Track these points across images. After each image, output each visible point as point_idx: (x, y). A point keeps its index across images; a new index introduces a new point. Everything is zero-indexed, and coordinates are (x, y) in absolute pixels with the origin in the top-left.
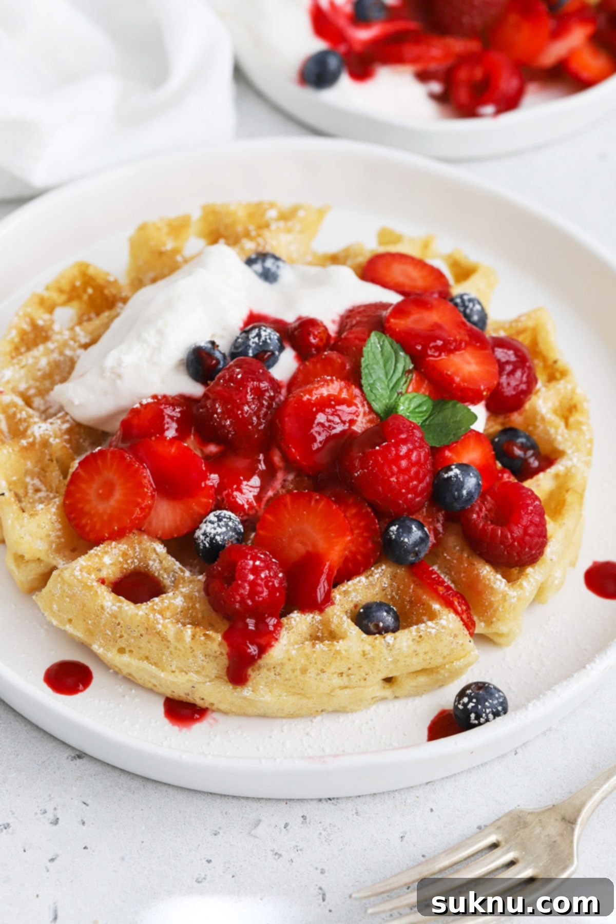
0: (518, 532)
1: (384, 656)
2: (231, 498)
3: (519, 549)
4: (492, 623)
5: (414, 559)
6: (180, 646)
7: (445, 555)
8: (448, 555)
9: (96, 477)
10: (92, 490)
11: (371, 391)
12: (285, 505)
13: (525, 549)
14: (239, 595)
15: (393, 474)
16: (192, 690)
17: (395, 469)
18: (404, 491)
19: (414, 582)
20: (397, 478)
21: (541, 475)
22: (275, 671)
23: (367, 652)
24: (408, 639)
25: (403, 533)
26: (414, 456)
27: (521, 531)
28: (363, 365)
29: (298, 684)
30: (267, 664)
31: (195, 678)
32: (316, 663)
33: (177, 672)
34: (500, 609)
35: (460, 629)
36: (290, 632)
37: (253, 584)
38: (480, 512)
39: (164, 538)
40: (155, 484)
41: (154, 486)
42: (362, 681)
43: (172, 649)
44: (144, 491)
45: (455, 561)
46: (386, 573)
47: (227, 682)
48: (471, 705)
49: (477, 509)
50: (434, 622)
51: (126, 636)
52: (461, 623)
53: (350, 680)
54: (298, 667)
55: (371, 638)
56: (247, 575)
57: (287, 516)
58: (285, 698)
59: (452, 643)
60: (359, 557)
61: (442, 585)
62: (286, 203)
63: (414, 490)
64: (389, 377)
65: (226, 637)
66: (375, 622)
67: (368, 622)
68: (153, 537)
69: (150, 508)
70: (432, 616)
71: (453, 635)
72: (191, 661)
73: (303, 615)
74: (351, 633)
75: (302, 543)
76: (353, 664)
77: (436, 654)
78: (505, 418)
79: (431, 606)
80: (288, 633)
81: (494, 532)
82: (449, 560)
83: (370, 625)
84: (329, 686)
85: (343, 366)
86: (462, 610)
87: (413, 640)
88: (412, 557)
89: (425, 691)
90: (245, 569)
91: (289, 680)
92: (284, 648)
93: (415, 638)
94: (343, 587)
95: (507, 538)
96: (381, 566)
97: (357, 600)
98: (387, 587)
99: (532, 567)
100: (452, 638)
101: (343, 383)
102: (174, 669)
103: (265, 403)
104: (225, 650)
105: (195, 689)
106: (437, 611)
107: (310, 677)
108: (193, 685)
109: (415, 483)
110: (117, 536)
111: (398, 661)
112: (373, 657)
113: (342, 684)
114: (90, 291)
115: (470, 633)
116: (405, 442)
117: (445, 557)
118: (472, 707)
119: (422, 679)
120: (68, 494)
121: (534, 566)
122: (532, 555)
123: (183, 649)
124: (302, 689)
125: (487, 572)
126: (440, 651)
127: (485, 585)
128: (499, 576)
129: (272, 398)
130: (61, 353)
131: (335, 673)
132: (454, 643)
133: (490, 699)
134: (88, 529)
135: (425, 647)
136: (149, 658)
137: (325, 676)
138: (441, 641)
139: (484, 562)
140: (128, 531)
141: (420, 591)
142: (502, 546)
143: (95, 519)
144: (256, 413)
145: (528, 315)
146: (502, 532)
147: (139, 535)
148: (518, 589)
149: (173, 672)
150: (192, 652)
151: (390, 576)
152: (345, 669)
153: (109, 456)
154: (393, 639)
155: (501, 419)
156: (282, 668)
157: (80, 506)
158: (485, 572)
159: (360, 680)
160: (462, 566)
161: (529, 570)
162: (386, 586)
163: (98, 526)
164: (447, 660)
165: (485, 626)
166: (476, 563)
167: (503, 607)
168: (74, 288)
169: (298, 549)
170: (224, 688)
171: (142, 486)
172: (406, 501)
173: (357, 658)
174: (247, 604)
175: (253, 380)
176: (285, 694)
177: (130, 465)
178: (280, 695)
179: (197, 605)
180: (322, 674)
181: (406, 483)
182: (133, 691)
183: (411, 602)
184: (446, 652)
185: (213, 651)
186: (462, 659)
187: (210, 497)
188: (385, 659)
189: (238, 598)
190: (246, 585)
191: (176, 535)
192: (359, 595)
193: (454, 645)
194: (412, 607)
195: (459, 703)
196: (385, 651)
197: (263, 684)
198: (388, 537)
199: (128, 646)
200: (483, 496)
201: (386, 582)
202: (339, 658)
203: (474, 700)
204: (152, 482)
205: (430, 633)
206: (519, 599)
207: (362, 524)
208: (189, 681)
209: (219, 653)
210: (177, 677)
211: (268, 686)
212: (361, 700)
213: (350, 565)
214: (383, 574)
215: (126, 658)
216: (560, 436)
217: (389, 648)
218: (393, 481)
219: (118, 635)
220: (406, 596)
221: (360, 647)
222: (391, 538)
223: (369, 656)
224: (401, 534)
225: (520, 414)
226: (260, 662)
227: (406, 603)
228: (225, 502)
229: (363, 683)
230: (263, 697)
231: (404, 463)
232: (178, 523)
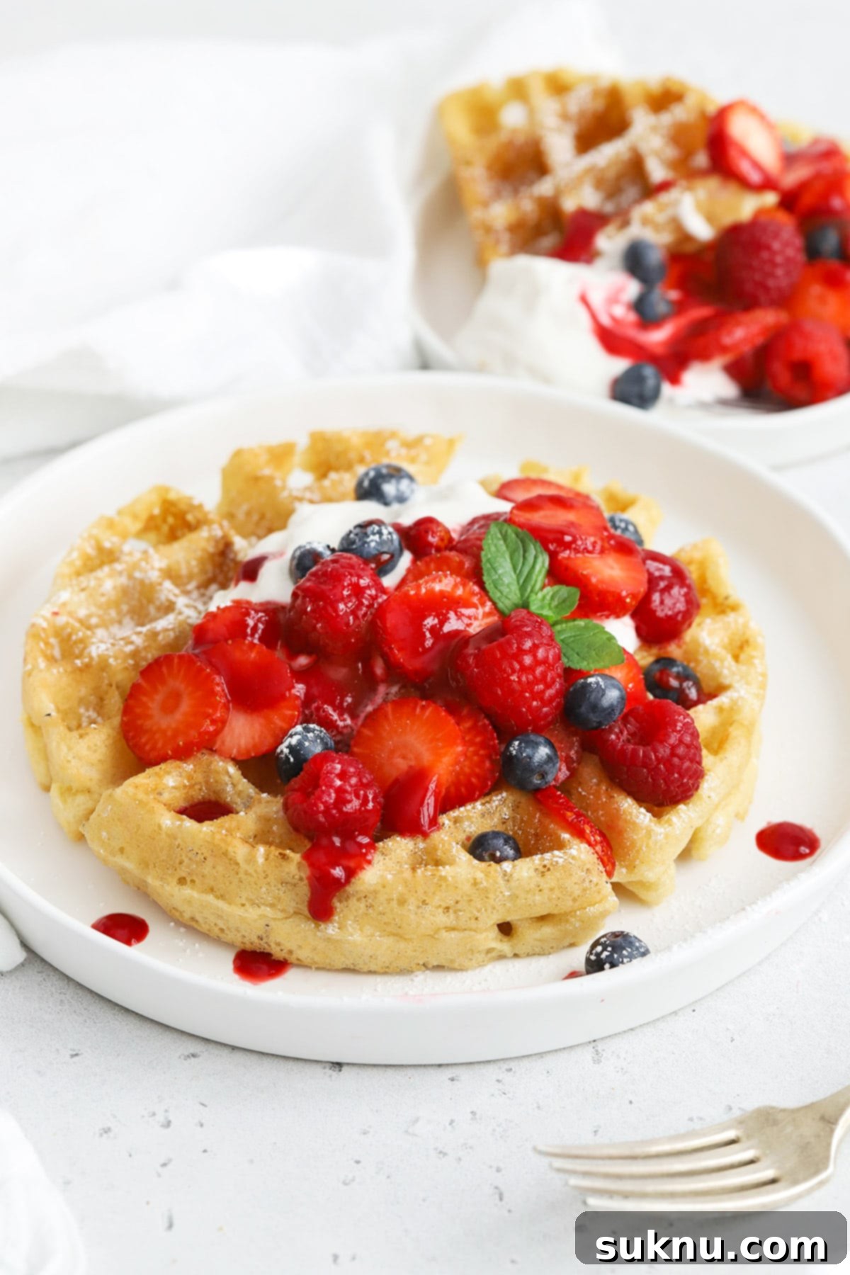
0: (664, 751)
1: (499, 888)
2: (321, 711)
3: (667, 773)
4: (634, 867)
5: (539, 782)
6: (251, 871)
7: (580, 790)
8: (583, 790)
9: (160, 687)
10: (154, 704)
11: (496, 588)
12: (386, 716)
13: (673, 774)
14: (323, 803)
15: (514, 671)
16: (266, 931)
17: (517, 666)
18: (527, 695)
19: (541, 811)
20: (518, 677)
21: (700, 707)
22: (367, 901)
23: (478, 881)
24: (529, 869)
25: (525, 748)
26: (541, 653)
27: (668, 751)
28: (484, 559)
29: (394, 919)
30: (357, 892)
31: (268, 911)
32: (416, 892)
33: (248, 905)
34: (644, 849)
35: (595, 863)
36: (387, 858)
37: (340, 791)
38: (620, 735)
39: (240, 758)
40: (230, 695)
41: (229, 697)
42: (473, 921)
43: (242, 875)
44: (216, 700)
45: (591, 797)
46: (507, 802)
47: (308, 919)
48: (605, 954)
49: (617, 730)
50: (562, 851)
51: (186, 861)
52: (596, 856)
53: (457, 918)
54: (395, 896)
55: (483, 865)
56: (332, 781)
57: (387, 728)
58: (378, 938)
59: (584, 880)
60: (474, 780)
61: (572, 811)
62: (412, 432)
63: (538, 696)
64: (518, 571)
65: (307, 857)
66: (491, 852)
67: (483, 850)
68: (226, 758)
69: (223, 722)
70: (560, 846)
71: (585, 869)
72: (264, 890)
73: (403, 840)
74: (460, 859)
75: (404, 757)
76: (462, 897)
77: (564, 893)
78: (660, 649)
79: (560, 836)
80: (384, 859)
81: (635, 752)
82: (585, 796)
83: (484, 854)
84: (432, 924)
85: (461, 564)
86: (595, 840)
87: (536, 870)
88: (537, 779)
89: (552, 948)
90: (331, 773)
91: (384, 914)
92: (378, 873)
93: (538, 867)
94: (454, 814)
95: (651, 759)
96: (501, 793)
97: (471, 830)
98: (508, 819)
99: (685, 804)
100: (583, 874)
101: (458, 579)
102: (244, 902)
103: (366, 602)
104: (306, 872)
105: (269, 928)
106: (566, 841)
107: (409, 910)
108: (267, 923)
109: (541, 687)
110: (182, 754)
111: (517, 897)
112: (485, 887)
113: (448, 924)
114: (171, 520)
115: (606, 871)
116: (529, 635)
117: (580, 793)
118: (607, 956)
119: (547, 930)
120: (127, 710)
121: (688, 803)
122: (682, 784)
123: (255, 875)
124: (400, 927)
125: (629, 805)
126: (569, 889)
127: (626, 821)
128: (643, 810)
129: (374, 598)
130: (131, 577)
131: (440, 906)
132: (587, 881)
133: (629, 947)
134: (148, 747)
135: (550, 880)
136: (215, 889)
137: (429, 908)
138: (571, 875)
139: (626, 794)
140: (195, 748)
141: (547, 821)
142: (645, 770)
143: (157, 736)
144: (354, 612)
145: (695, 546)
146: (644, 752)
147: (211, 755)
148: (666, 826)
149: (243, 905)
150: (265, 878)
151: (512, 806)
152: (452, 902)
153: (176, 660)
154: (511, 866)
155: (655, 651)
156: (375, 898)
157: (139, 722)
158: (626, 805)
159: (470, 919)
160: (600, 802)
161: (682, 807)
162: (507, 817)
163: (160, 745)
164: (577, 904)
165: (627, 872)
166: (615, 795)
167: (647, 846)
168: (152, 518)
169: (400, 765)
170: (305, 926)
171: (213, 693)
172: (530, 708)
173: (467, 888)
174: (333, 816)
175: (351, 575)
176: (378, 933)
177: (200, 670)
178: (372, 935)
179: (275, 828)
180: (424, 906)
181: (531, 684)
182: (197, 945)
183: (536, 835)
184: (577, 893)
185: (291, 876)
186: (597, 905)
187: (294, 708)
188: (501, 892)
189: (322, 807)
190: (332, 791)
191: (253, 754)
192: (473, 825)
193: (587, 884)
194: (537, 841)
195: (591, 954)
196: (501, 882)
197: (352, 918)
198: (508, 754)
199: (189, 874)
200: (625, 719)
201: (507, 813)
202: (444, 886)
203: (609, 949)
204: (226, 691)
205: (557, 862)
206: (667, 836)
207: (478, 739)
208: (262, 916)
209: (297, 877)
210: (246, 911)
211: (358, 921)
212: (472, 951)
213: (463, 790)
214: (504, 801)
215: (187, 891)
216: (726, 669)
217: (506, 878)
218: (514, 681)
219: (177, 861)
220: (531, 828)
221: (470, 874)
222: (511, 754)
223: (482, 886)
224: (523, 749)
225: (679, 646)
226: (350, 889)
227: (530, 837)
228: (314, 716)
229: (473, 924)
230: (352, 935)
231: (528, 660)
232: (257, 739)
